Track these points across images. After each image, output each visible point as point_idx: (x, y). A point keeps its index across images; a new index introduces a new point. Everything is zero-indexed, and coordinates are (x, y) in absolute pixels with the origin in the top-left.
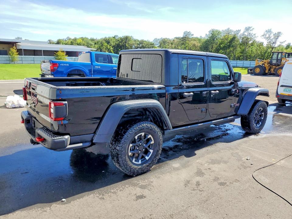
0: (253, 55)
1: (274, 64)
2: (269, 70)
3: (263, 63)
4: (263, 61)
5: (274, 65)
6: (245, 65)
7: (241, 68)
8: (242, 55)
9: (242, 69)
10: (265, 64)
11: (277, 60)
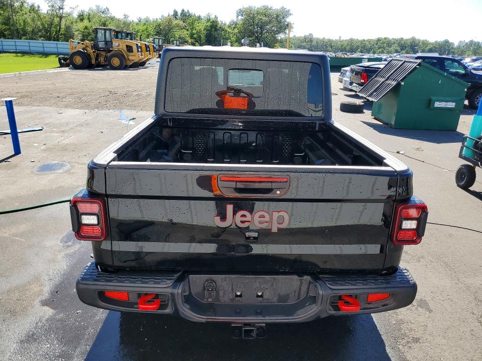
0: (29, 29)
1: (101, 48)
2: (97, 59)
3: (84, 46)
4: (83, 44)
5: (102, 51)
6: (19, 48)
7: (14, 54)
8: (8, 29)
9: (18, 56)
10: (88, 49)
11: (106, 42)
